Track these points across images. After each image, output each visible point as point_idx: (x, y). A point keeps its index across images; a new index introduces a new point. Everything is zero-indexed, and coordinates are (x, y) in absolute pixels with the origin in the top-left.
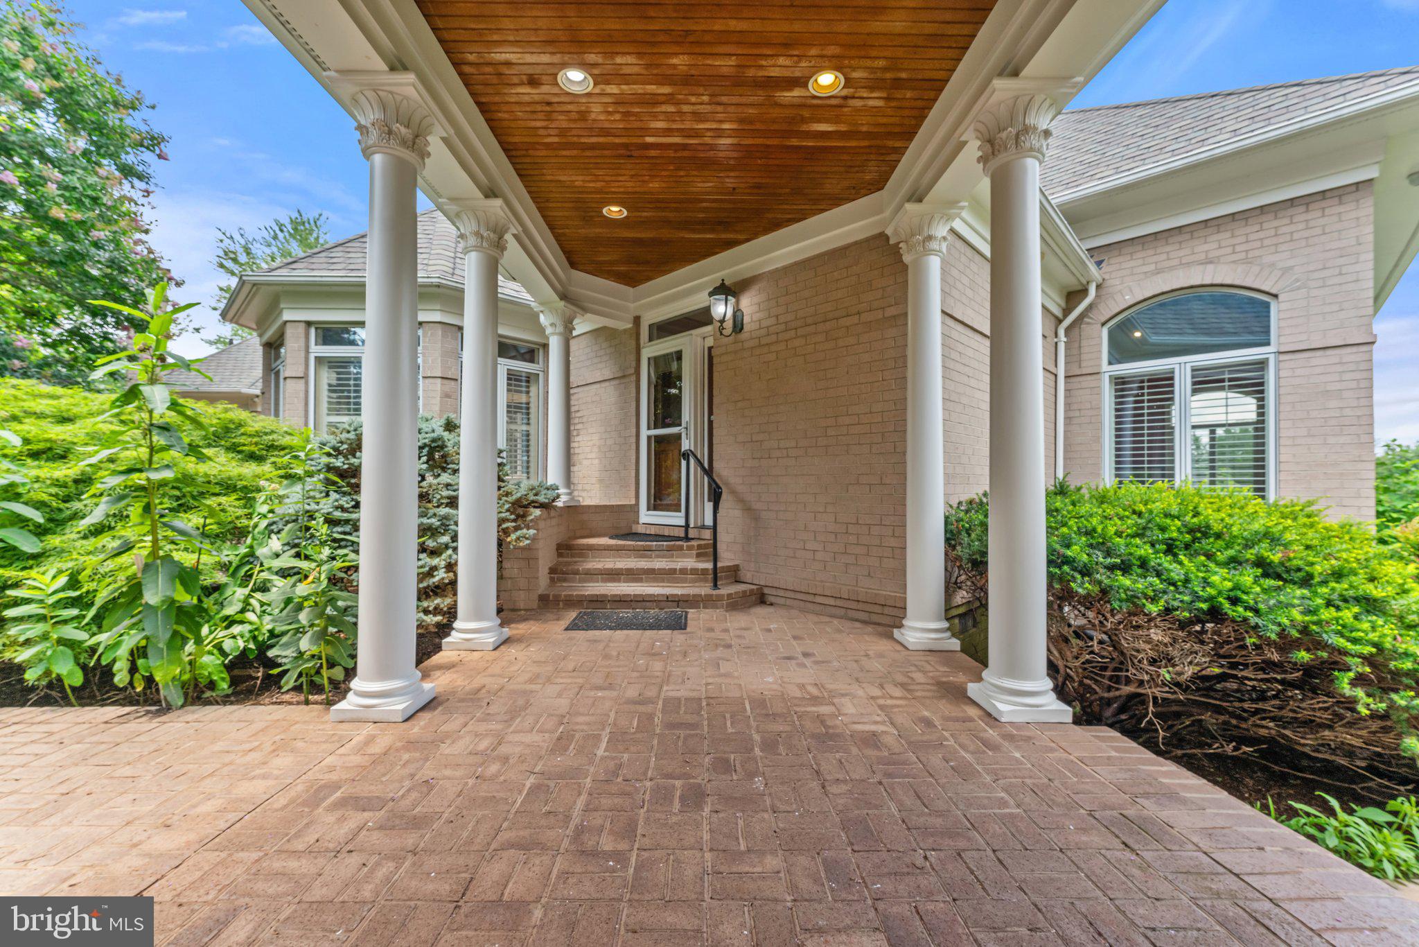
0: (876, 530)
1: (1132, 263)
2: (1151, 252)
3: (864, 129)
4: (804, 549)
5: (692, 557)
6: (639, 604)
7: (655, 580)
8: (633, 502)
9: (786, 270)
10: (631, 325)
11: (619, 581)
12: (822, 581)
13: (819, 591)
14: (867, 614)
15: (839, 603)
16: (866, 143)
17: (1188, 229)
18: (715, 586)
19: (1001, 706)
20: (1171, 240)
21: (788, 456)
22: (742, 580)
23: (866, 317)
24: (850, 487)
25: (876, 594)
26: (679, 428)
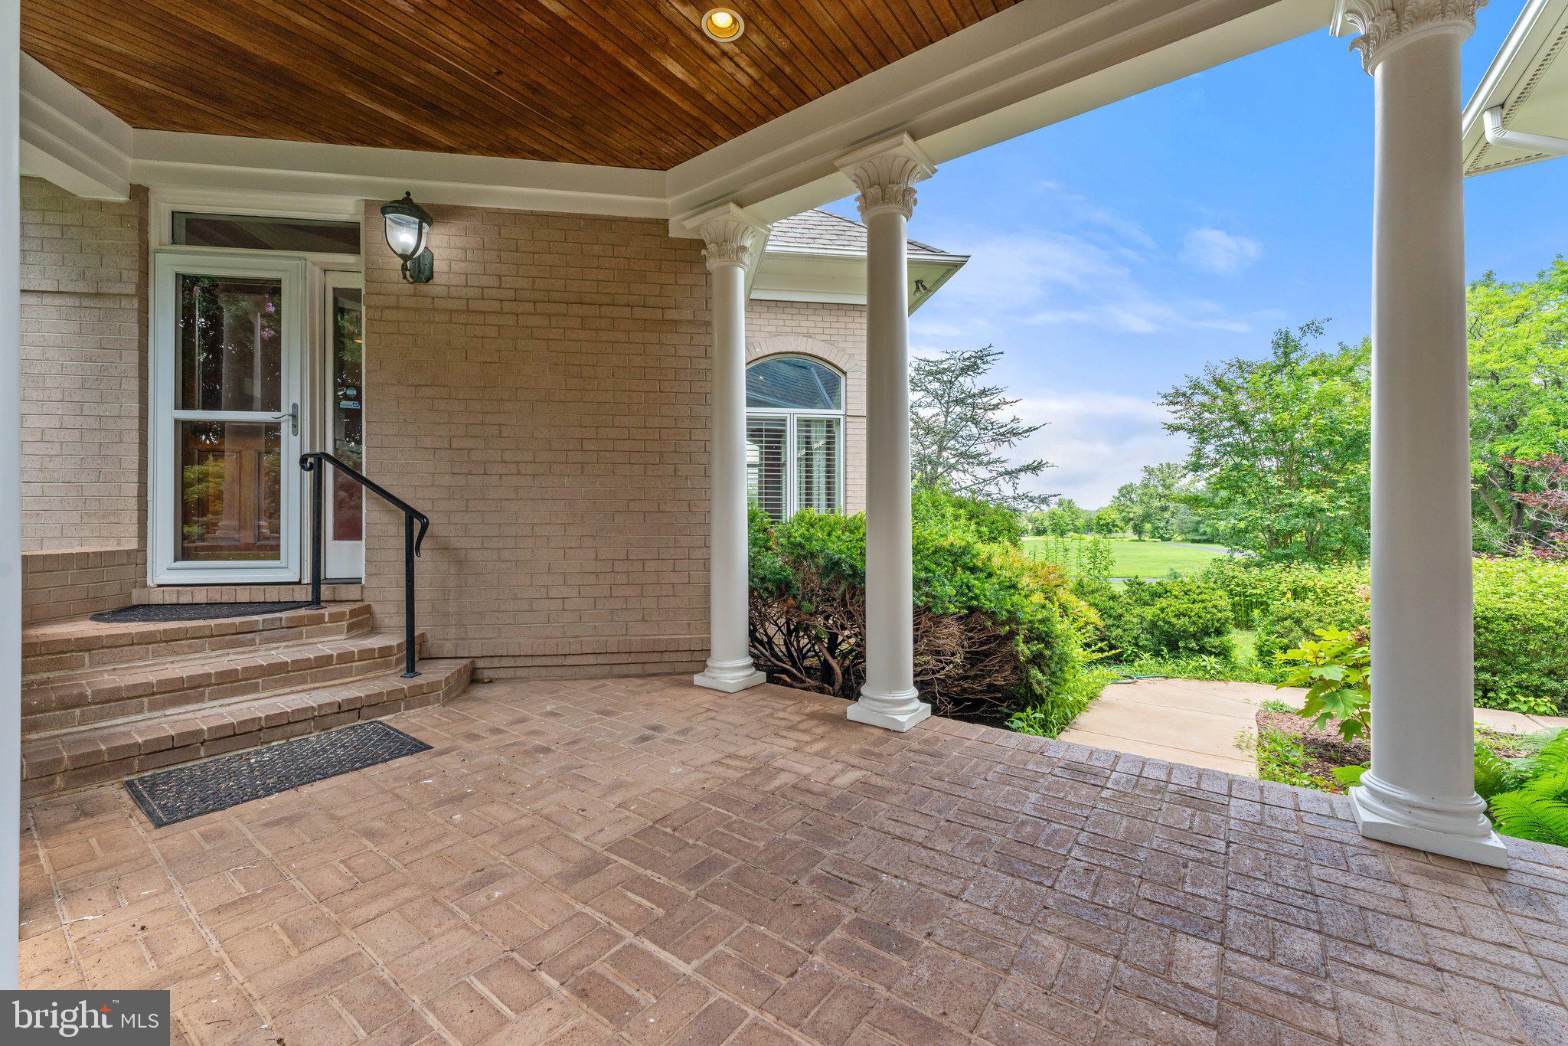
0: (651, 566)
1: (760, 322)
2: (773, 316)
3: (710, 98)
4: (548, 598)
5: (340, 633)
6: (279, 732)
7: (287, 682)
8: (133, 544)
9: (516, 216)
10: (123, 199)
11: (200, 698)
12: (576, 637)
13: (575, 649)
14: (639, 667)
15: (602, 659)
16: (695, 113)
17: (813, 306)
18: (411, 670)
19: (902, 718)
20: (787, 310)
21: (519, 473)
22: (434, 653)
23: (639, 313)
24: (617, 516)
25: (654, 641)
26: (276, 414)
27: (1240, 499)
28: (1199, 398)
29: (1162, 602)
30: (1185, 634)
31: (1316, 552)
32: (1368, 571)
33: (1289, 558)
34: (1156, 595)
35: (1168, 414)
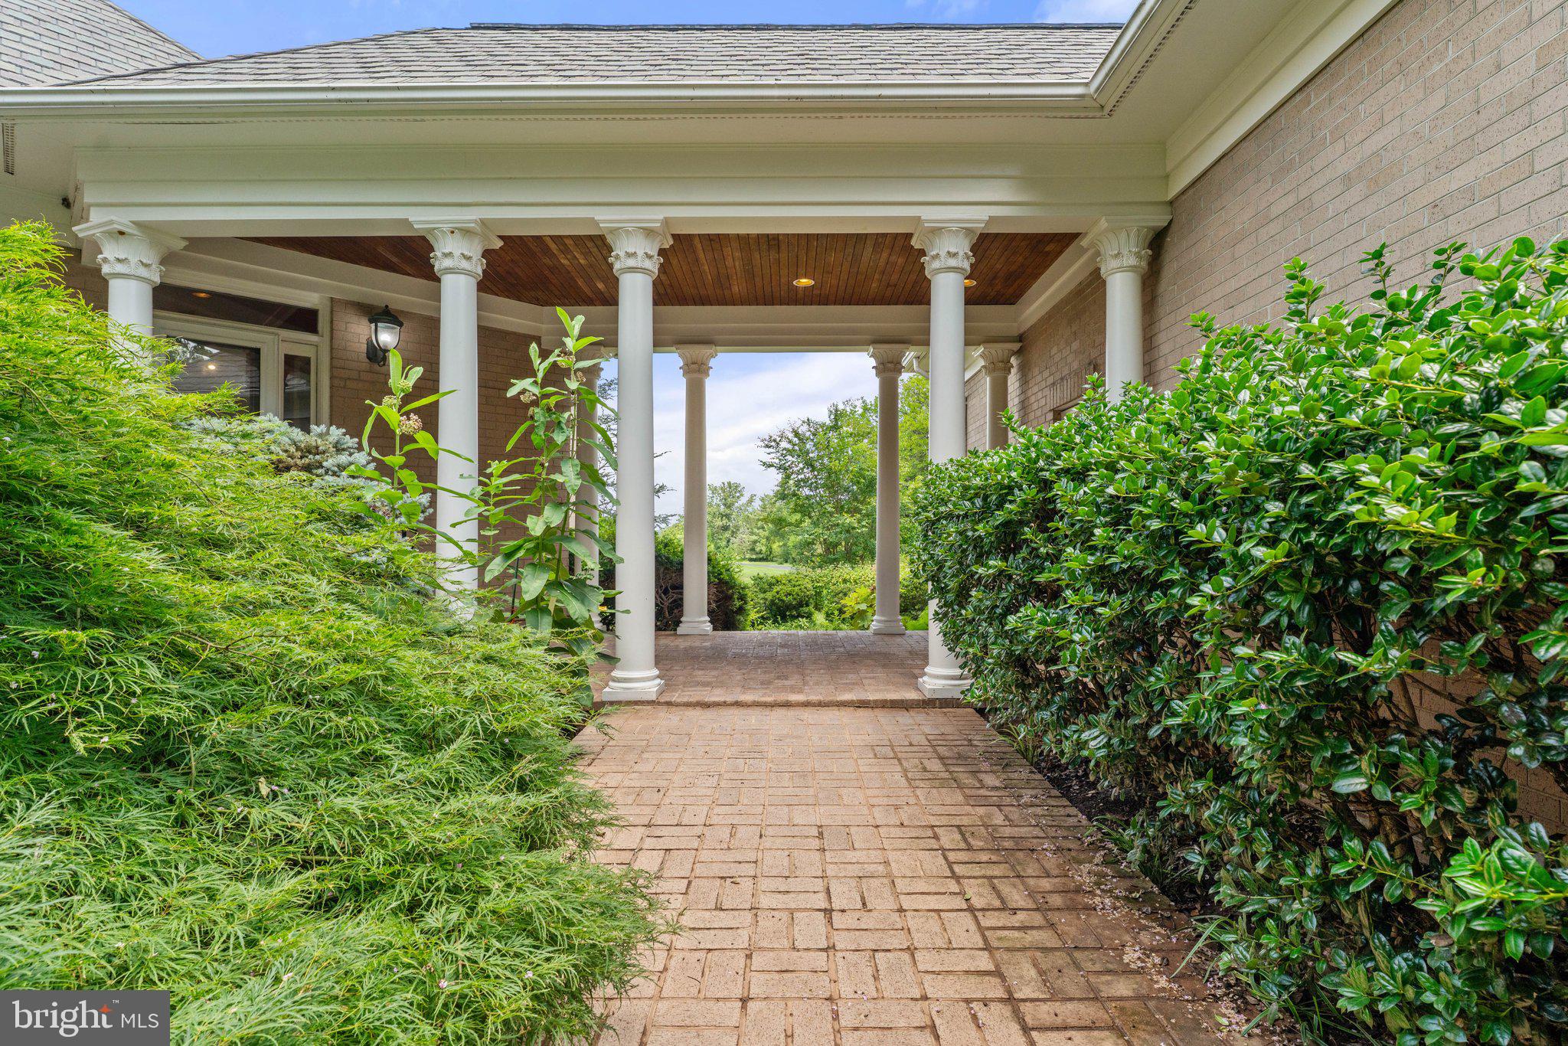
27: (808, 521)
28: (784, 444)
29: (776, 589)
30: (789, 607)
31: (851, 558)
32: (875, 567)
33: (836, 560)
34: (771, 585)
35: (765, 455)
